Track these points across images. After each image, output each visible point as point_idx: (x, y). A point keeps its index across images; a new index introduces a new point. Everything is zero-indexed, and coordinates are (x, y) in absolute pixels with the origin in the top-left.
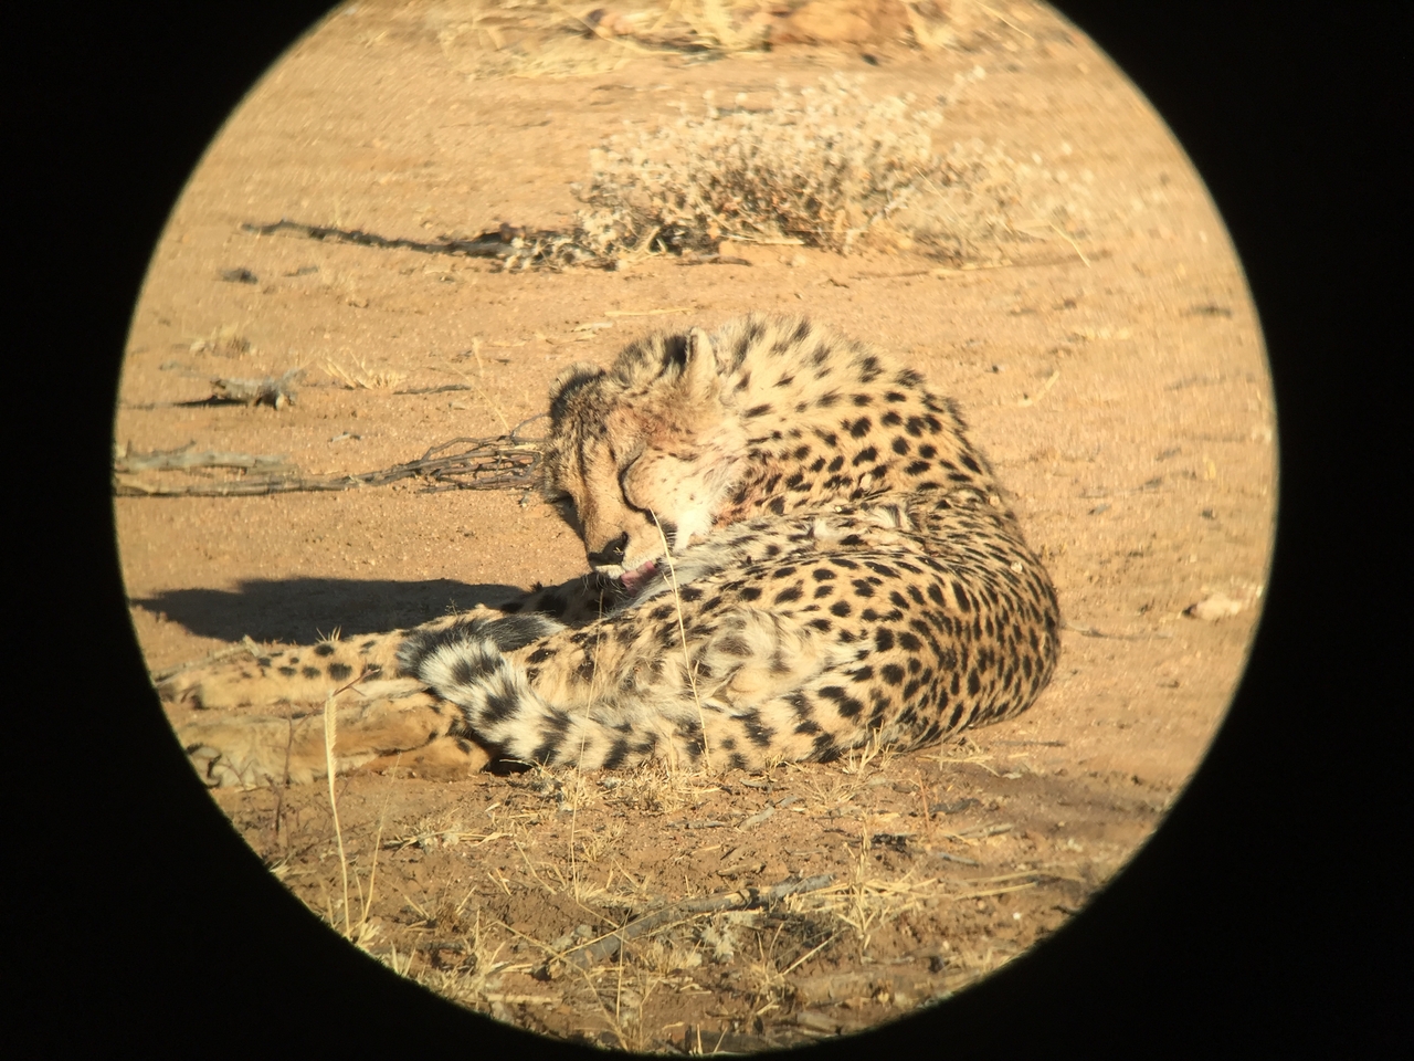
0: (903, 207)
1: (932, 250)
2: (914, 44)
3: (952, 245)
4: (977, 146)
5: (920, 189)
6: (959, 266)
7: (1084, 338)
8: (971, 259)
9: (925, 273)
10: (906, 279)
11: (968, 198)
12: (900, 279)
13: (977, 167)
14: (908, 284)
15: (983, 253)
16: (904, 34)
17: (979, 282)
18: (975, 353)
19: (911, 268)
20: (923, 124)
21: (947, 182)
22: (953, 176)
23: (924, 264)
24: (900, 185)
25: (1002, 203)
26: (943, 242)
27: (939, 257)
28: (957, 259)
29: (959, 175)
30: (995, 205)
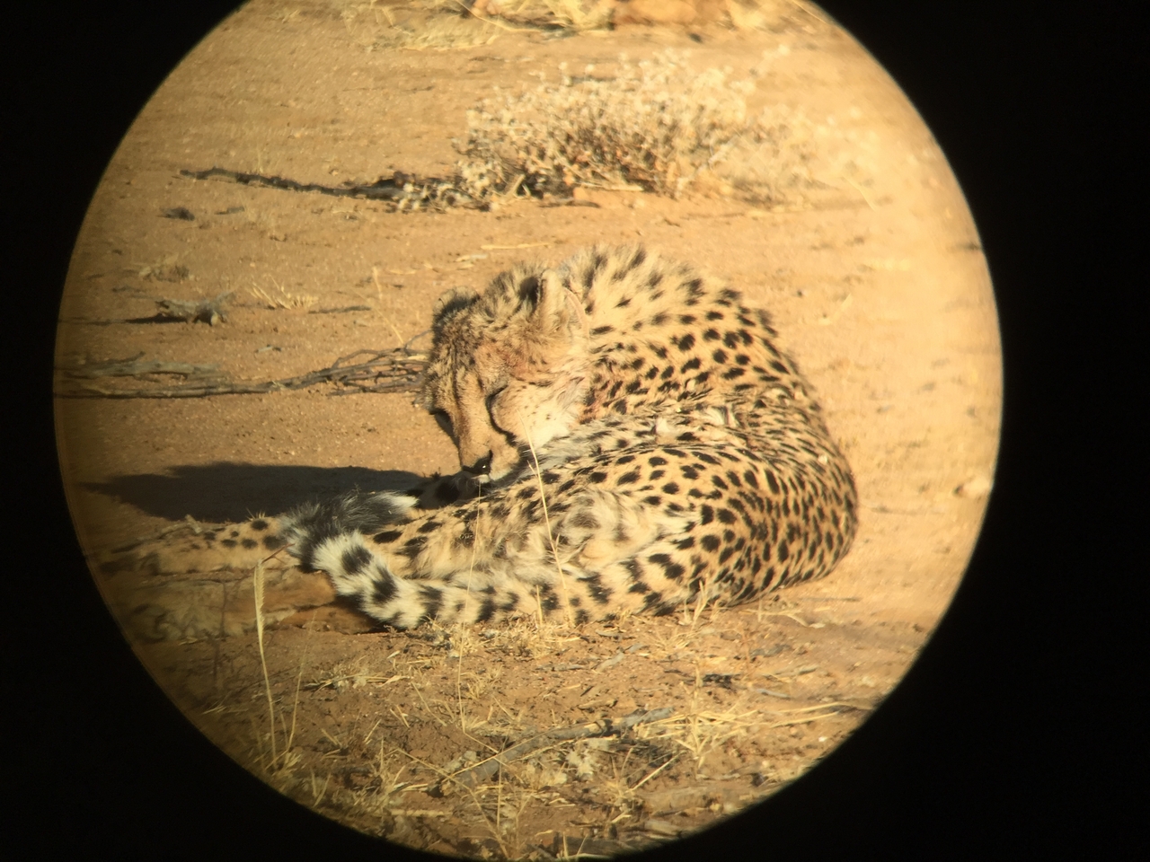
0: (724, 160)
1: (748, 195)
2: (731, 25)
3: (763, 192)
4: (783, 109)
5: (737, 145)
6: (769, 209)
7: (871, 269)
8: (779, 203)
9: (742, 215)
10: (726, 219)
11: (776, 153)
12: (721, 219)
13: (783, 127)
14: (728, 223)
15: (790, 198)
16: (723, 18)
17: (786, 222)
18: (783, 280)
19: (731, 210)
20: (739, 91)
21: (759, 139)
22: (763, 135)
23: (742, 206)
24: (721, 142)
25: (803, 157)
26: (756, 189)
27: (754, 201)
28: (768, 202)
29: (769, 134)
30: (797, 159)
